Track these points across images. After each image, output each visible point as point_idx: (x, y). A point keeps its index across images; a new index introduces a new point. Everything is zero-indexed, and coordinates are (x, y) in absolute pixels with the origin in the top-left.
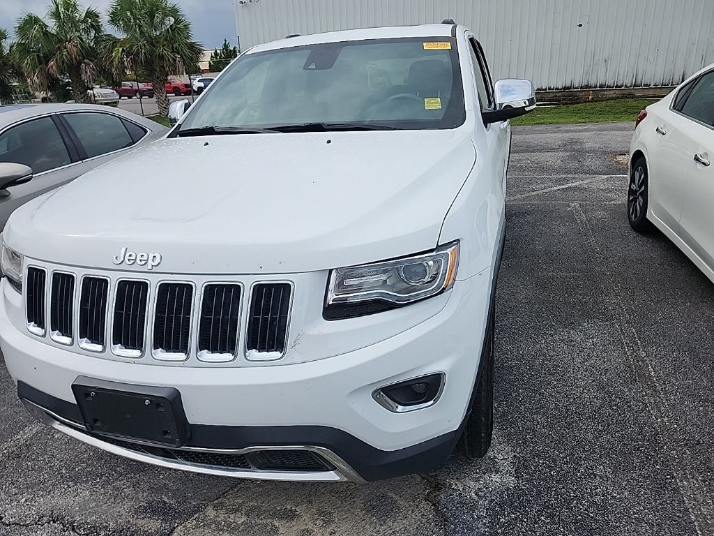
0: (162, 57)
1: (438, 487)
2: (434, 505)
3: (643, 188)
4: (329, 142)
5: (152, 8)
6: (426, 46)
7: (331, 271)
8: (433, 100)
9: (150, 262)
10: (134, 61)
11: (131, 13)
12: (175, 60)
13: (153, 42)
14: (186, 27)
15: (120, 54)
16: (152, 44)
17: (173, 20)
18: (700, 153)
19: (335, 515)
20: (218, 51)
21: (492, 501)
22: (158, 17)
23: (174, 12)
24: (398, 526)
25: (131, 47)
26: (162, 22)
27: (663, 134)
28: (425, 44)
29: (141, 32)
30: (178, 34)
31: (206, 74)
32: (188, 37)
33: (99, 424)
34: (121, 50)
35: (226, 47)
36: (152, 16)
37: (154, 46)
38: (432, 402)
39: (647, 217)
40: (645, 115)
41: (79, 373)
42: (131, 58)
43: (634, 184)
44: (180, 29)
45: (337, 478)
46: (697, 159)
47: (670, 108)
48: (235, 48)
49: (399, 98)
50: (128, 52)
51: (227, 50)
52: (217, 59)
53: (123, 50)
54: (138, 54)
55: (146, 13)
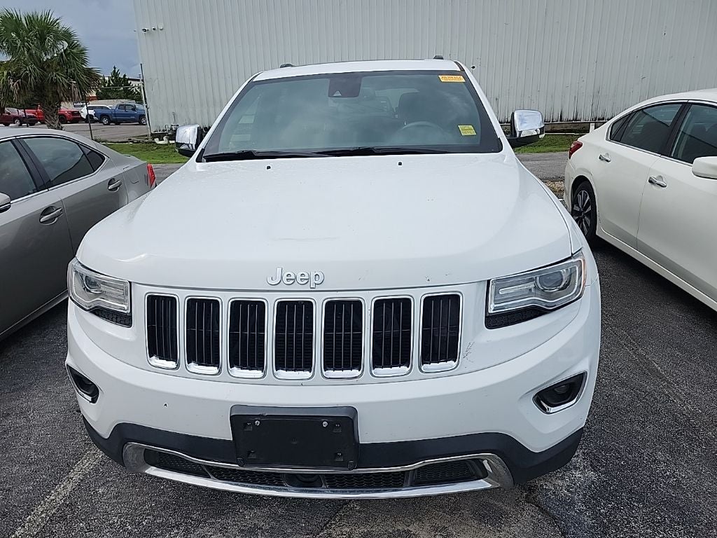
0: (55, 83)
1: (531, 490)
2: (537, 506)
3: (590, 208)
4: (400, 164)
5: (42, 31)
6: (443, 79)
7: (489, 281)
8: (467, 127)
9: (313, 281)
10: (22, 87)
11: (18, 35)
12: (69, 86)
13: (43, 66)
14: (82, 52)
15: (4, 78)
16: (43, 68)
17: (66, 45)
18: (654, 176)
19: (450, 528)
20: (107, 79)
21: (585, 495)
22: (50, 39)
23: (67, 36)
24: (515, 529)
25: (18, 70)
26: (54, 46)
27: (607, 161)
28: (440, 77)
29: (31, 55)
30: (74, 58)
31: (94, 102)
32: (84, 62)
33: (253, 456)
34: (5, 73)
35: (115, 74)
36: (42, 39)
37: (45, 71)
38: (575, 400)
39: (597, 234)
40: (579, 145)
41: (231, 402)
42: (18, 83)
43: (578, 206)
44: (75, 54)
45: (489, 486)
46: (650, 181)
47: (607, 139)
48: (125, 76)
49: (418, 126)
50: (14, 76)
51: (116, 78)
52: (105, 86)
53: (8, 74)
54: (26, 77)
55: (36, 36)
